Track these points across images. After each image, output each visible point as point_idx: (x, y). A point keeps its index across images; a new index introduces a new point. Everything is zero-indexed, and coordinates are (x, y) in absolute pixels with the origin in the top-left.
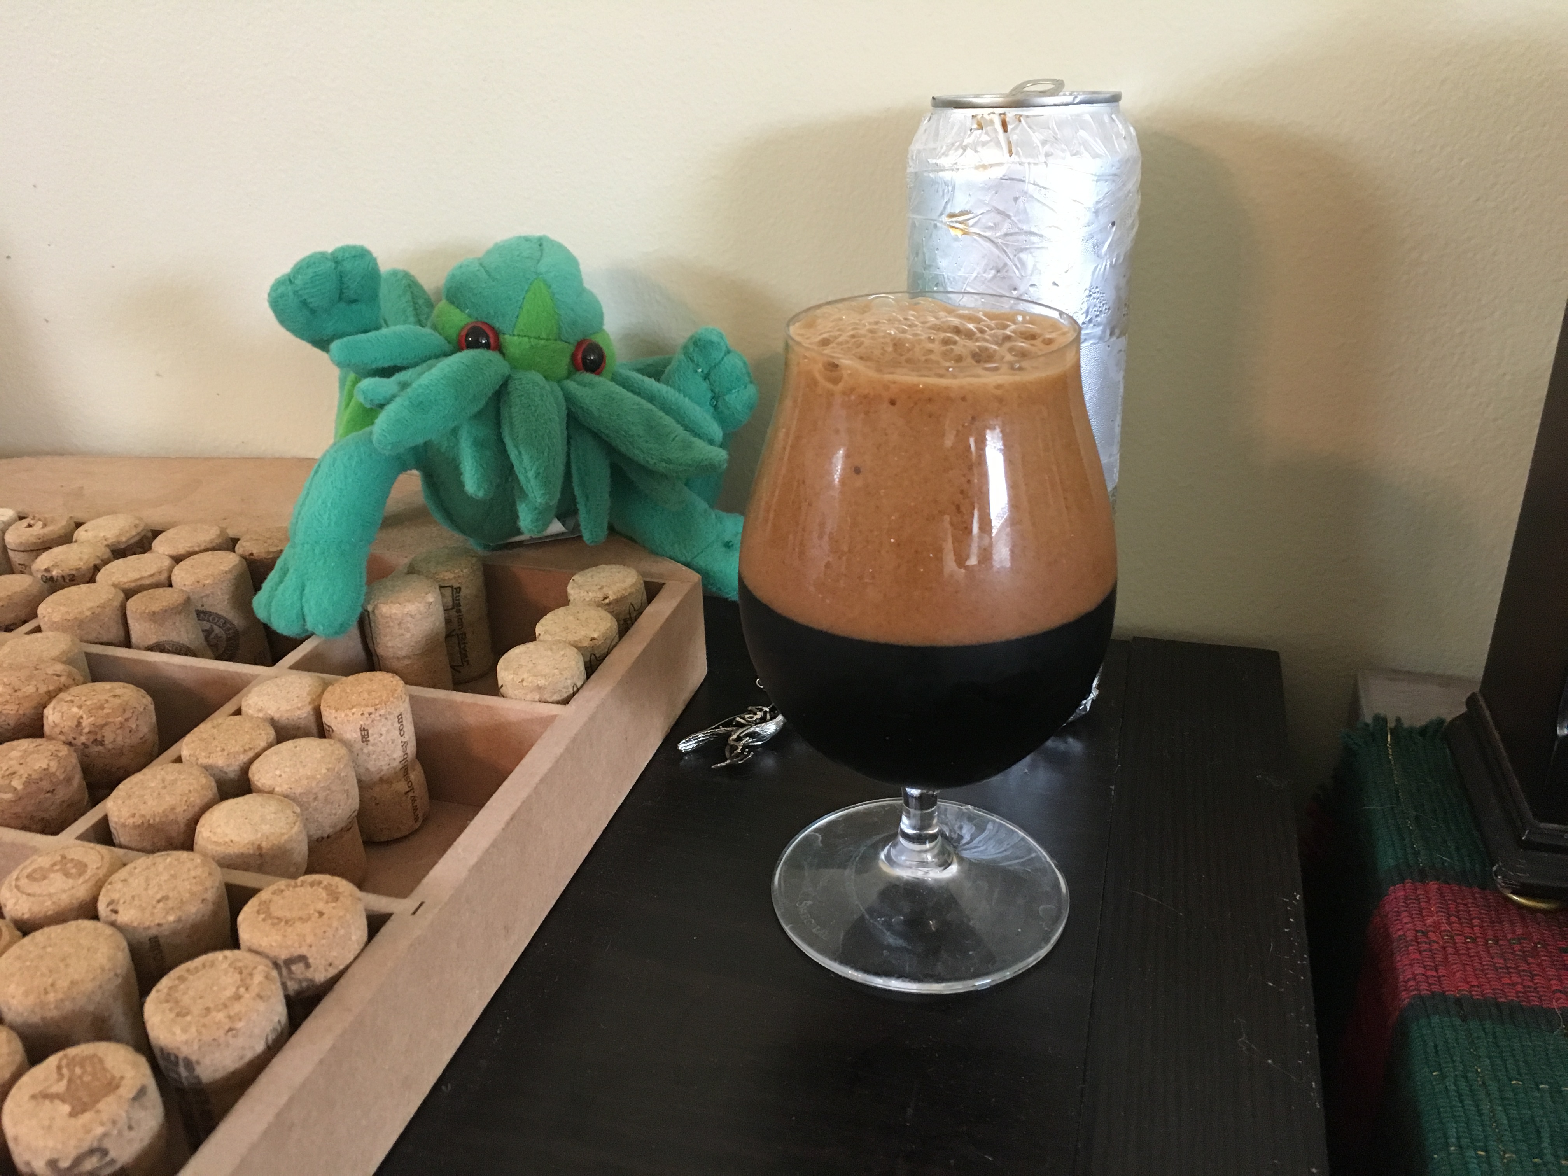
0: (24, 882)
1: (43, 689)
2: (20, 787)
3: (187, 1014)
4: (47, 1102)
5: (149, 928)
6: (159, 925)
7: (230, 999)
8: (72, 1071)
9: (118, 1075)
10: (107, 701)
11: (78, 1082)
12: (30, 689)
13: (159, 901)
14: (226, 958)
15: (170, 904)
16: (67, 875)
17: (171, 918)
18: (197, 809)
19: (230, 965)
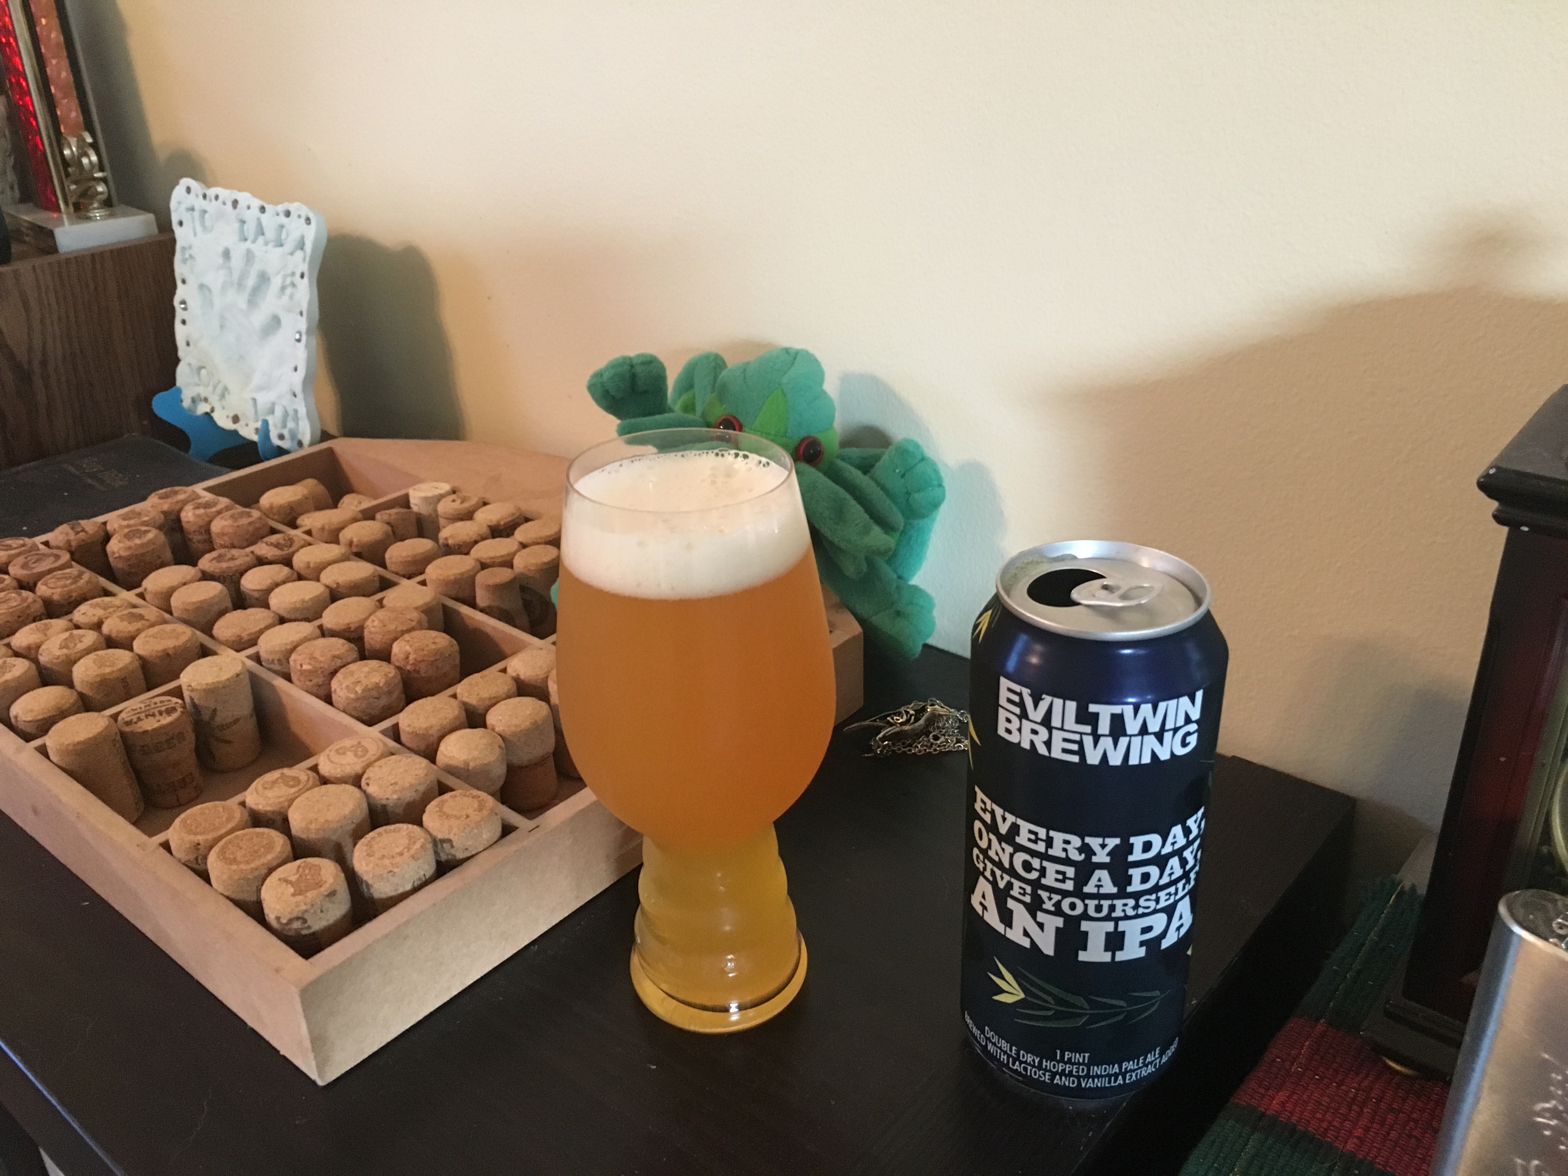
0: (333, 753)
1: (399, 629)
2: (360, 692)
3: (372, 856)
4: (285, 884)
5: (381, 799)
6: (388, 799)
7: (397, 854)
8: (304, 871)
9: (324, 879)
10: (427, 645)
11: (304, 877)
12: (392, 627)
13: (391, 785)
14: (408, 828)
15: (397, 788)
16: (356, 755)
17: (395, 797)
18: (446, 730)
19: (407, 834)
